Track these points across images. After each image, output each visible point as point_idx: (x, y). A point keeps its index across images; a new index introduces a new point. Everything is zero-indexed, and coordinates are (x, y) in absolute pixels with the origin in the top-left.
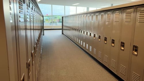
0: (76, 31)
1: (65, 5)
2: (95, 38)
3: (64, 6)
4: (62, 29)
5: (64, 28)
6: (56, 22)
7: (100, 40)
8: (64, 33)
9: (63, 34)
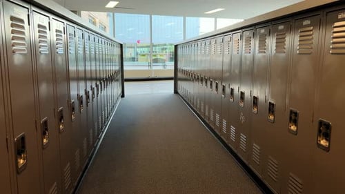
0: (204, 83)
1: (185, 15)
2: (255, 110)
3: (182, 18)
4: (175, 79)
5: (179, 75)
6: (164, 61)
7: (272, 117)
8: (179, 91)
9: (176, 92)
